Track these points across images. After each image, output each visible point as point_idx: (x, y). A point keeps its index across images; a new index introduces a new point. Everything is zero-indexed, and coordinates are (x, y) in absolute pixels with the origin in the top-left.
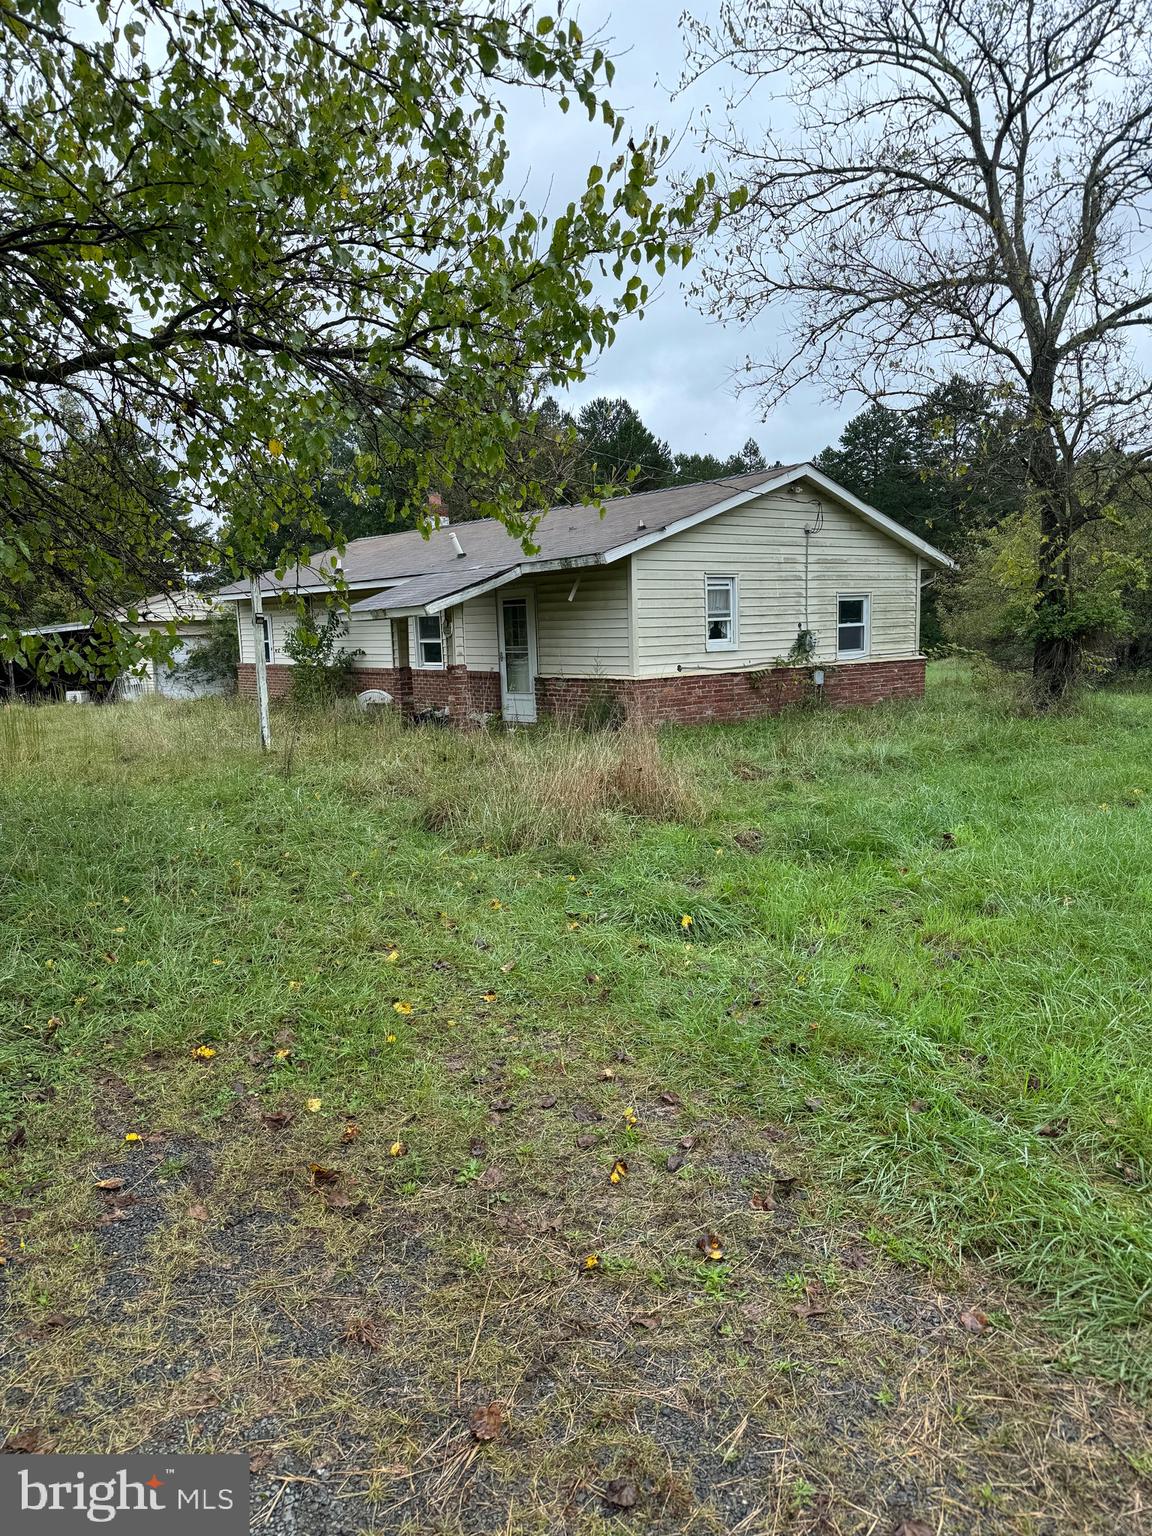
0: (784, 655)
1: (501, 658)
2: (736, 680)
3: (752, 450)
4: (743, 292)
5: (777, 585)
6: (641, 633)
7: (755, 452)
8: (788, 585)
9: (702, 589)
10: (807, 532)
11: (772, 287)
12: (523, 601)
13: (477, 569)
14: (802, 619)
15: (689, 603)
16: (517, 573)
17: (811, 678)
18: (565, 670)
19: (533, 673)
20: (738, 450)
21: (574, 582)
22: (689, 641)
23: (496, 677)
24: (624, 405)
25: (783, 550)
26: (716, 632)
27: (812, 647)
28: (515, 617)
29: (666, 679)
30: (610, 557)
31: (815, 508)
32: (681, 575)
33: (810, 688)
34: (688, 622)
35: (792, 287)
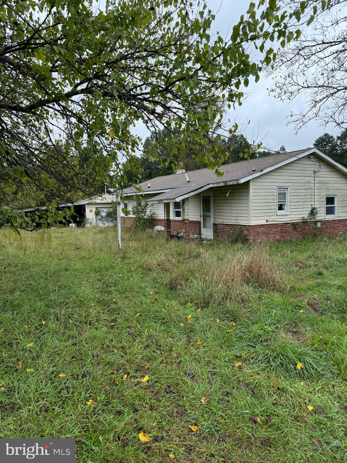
0: (306, 216)
1: (201, 216)
2: (288, 225)
3: (283, 149)
4: (290, 89)
5: (304, 191)
6: (253, 208)
7: (284, 150)
8: (308, 191)
9: (276, 192)
10: (315, 172)
11: (301, 87)
12: (209, 197)
13: (194, 186)
14: (313, 203)
15: (270, 197)
16: (208, 187)
17: (316, 225)
18: (225, 221)
19: (212, 222)
20: (278, 149)
21: (228, 190)
22: (271, 211)
23: (199, 223)
24: (242, 136)
25: (306, 178)
26: (281, 208)
27: (316, 214)
28: (206, 202)
29: (262, 225)
30: (242, 181)
31: (318, 164)
32: (268, 187)
33: (316, 229)
34: (271, 204)
35: (308, 87)
